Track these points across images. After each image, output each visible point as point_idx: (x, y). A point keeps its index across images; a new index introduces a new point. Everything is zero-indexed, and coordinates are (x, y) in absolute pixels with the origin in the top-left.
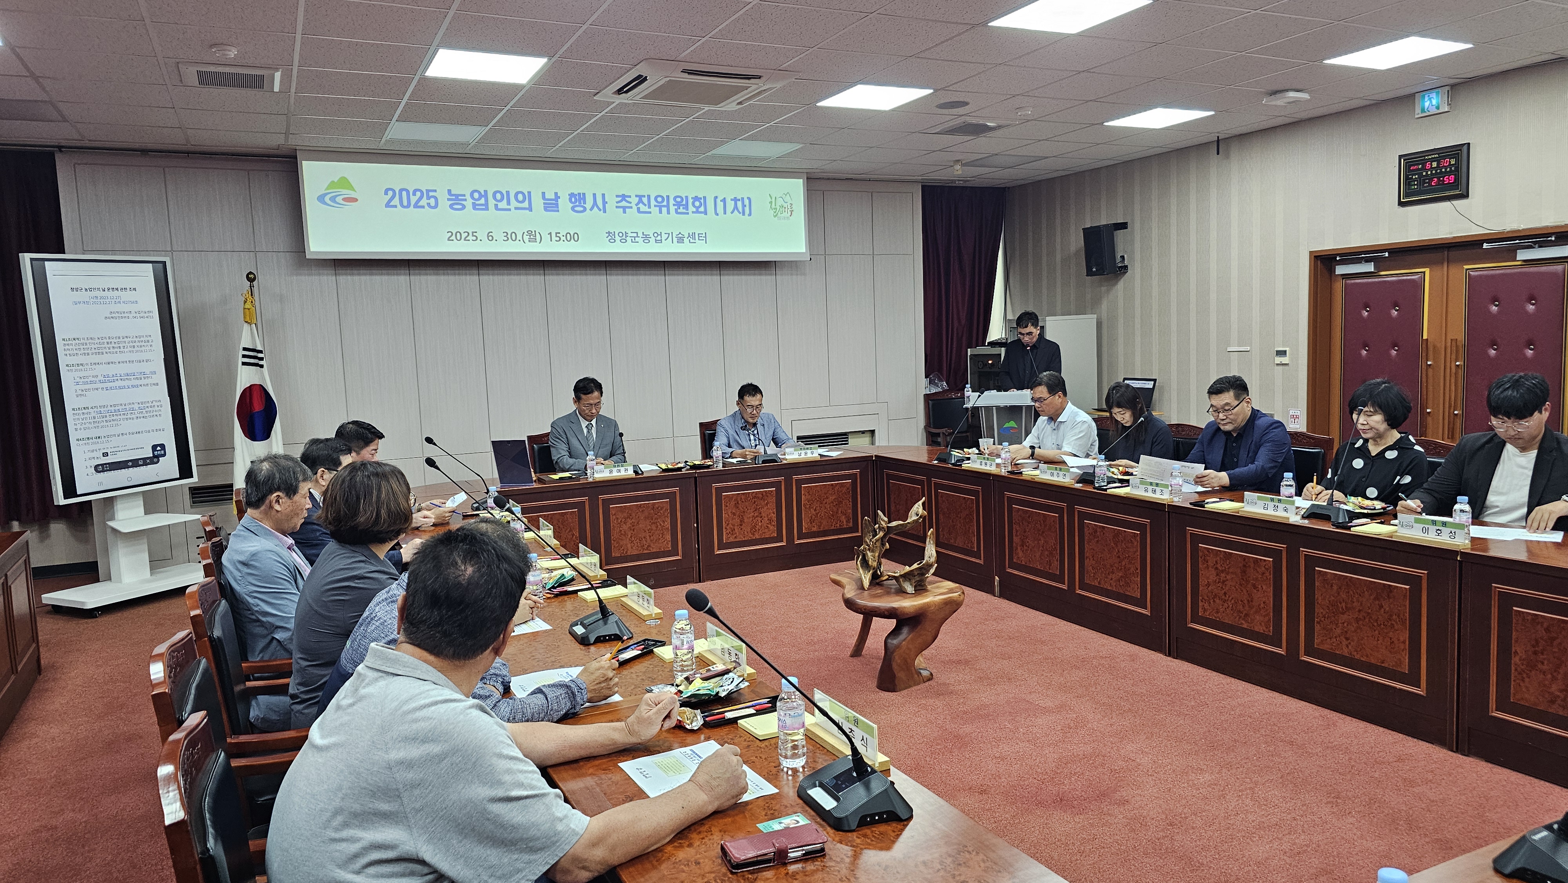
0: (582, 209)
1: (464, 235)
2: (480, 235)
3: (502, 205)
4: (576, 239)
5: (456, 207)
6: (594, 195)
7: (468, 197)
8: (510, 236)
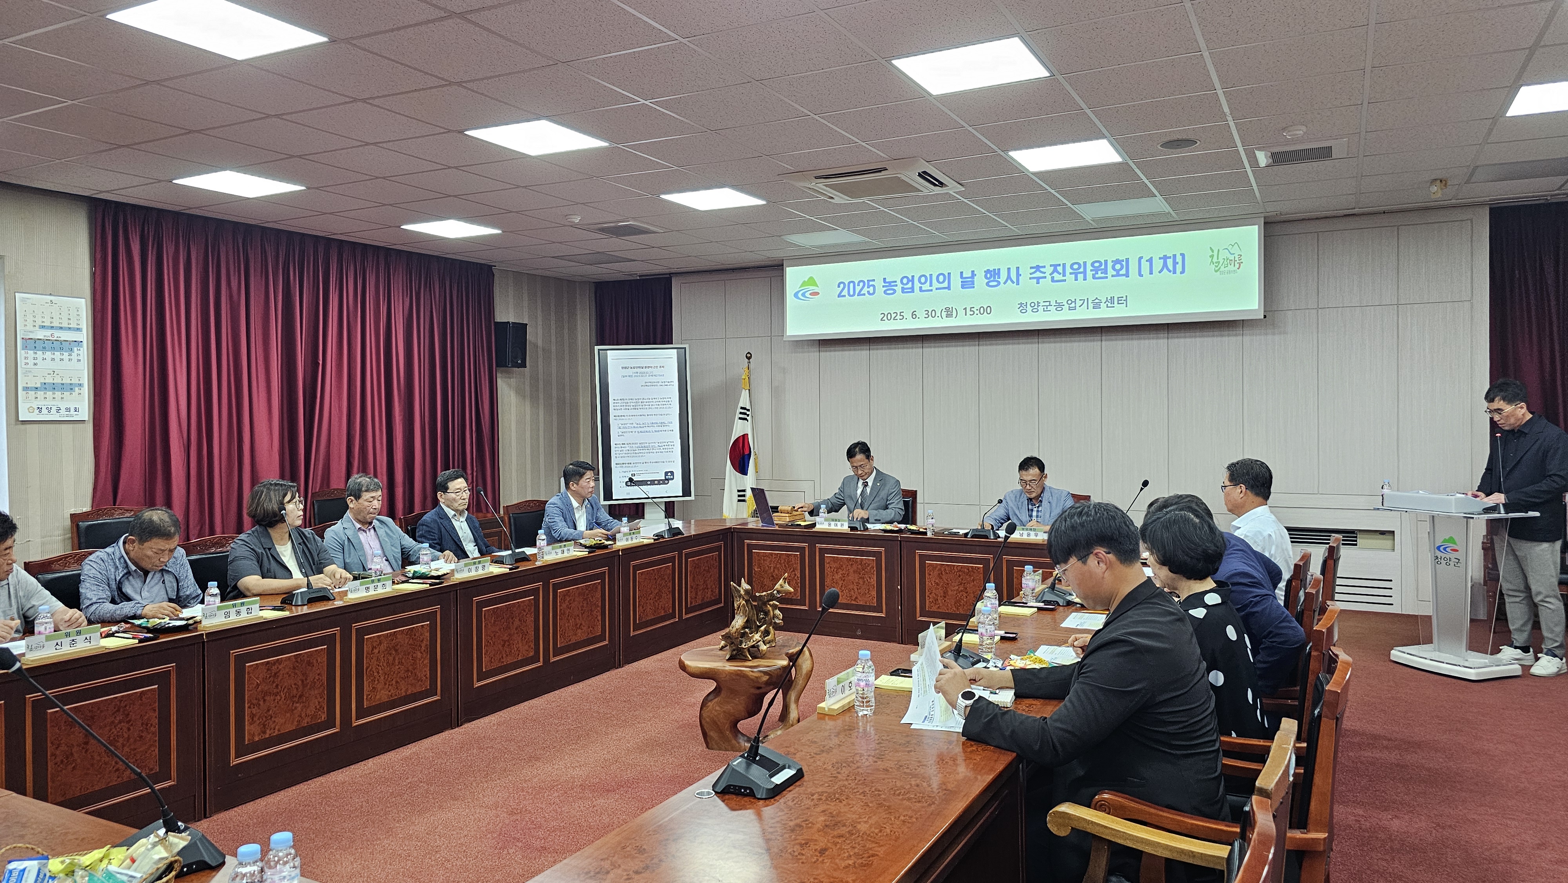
0: (995, 283)
1: (893, 316)
2: (906, 315)
3: (926, 287)
4: (989, 312)
5: (888, 292)
6: (1009, 269)
7: (899, 283)
8: (929, 314)
